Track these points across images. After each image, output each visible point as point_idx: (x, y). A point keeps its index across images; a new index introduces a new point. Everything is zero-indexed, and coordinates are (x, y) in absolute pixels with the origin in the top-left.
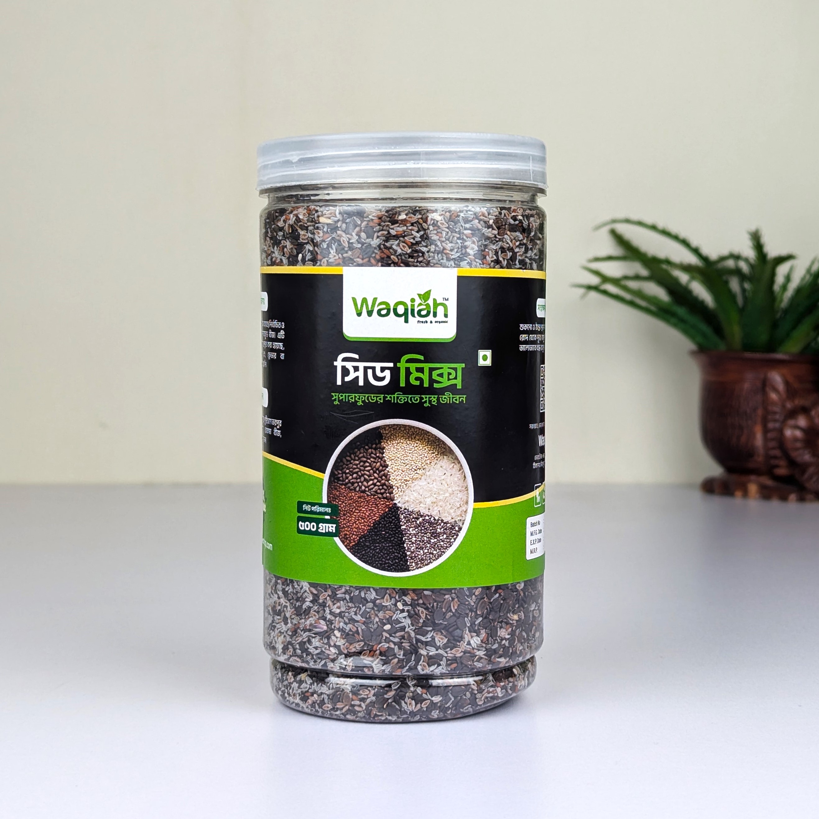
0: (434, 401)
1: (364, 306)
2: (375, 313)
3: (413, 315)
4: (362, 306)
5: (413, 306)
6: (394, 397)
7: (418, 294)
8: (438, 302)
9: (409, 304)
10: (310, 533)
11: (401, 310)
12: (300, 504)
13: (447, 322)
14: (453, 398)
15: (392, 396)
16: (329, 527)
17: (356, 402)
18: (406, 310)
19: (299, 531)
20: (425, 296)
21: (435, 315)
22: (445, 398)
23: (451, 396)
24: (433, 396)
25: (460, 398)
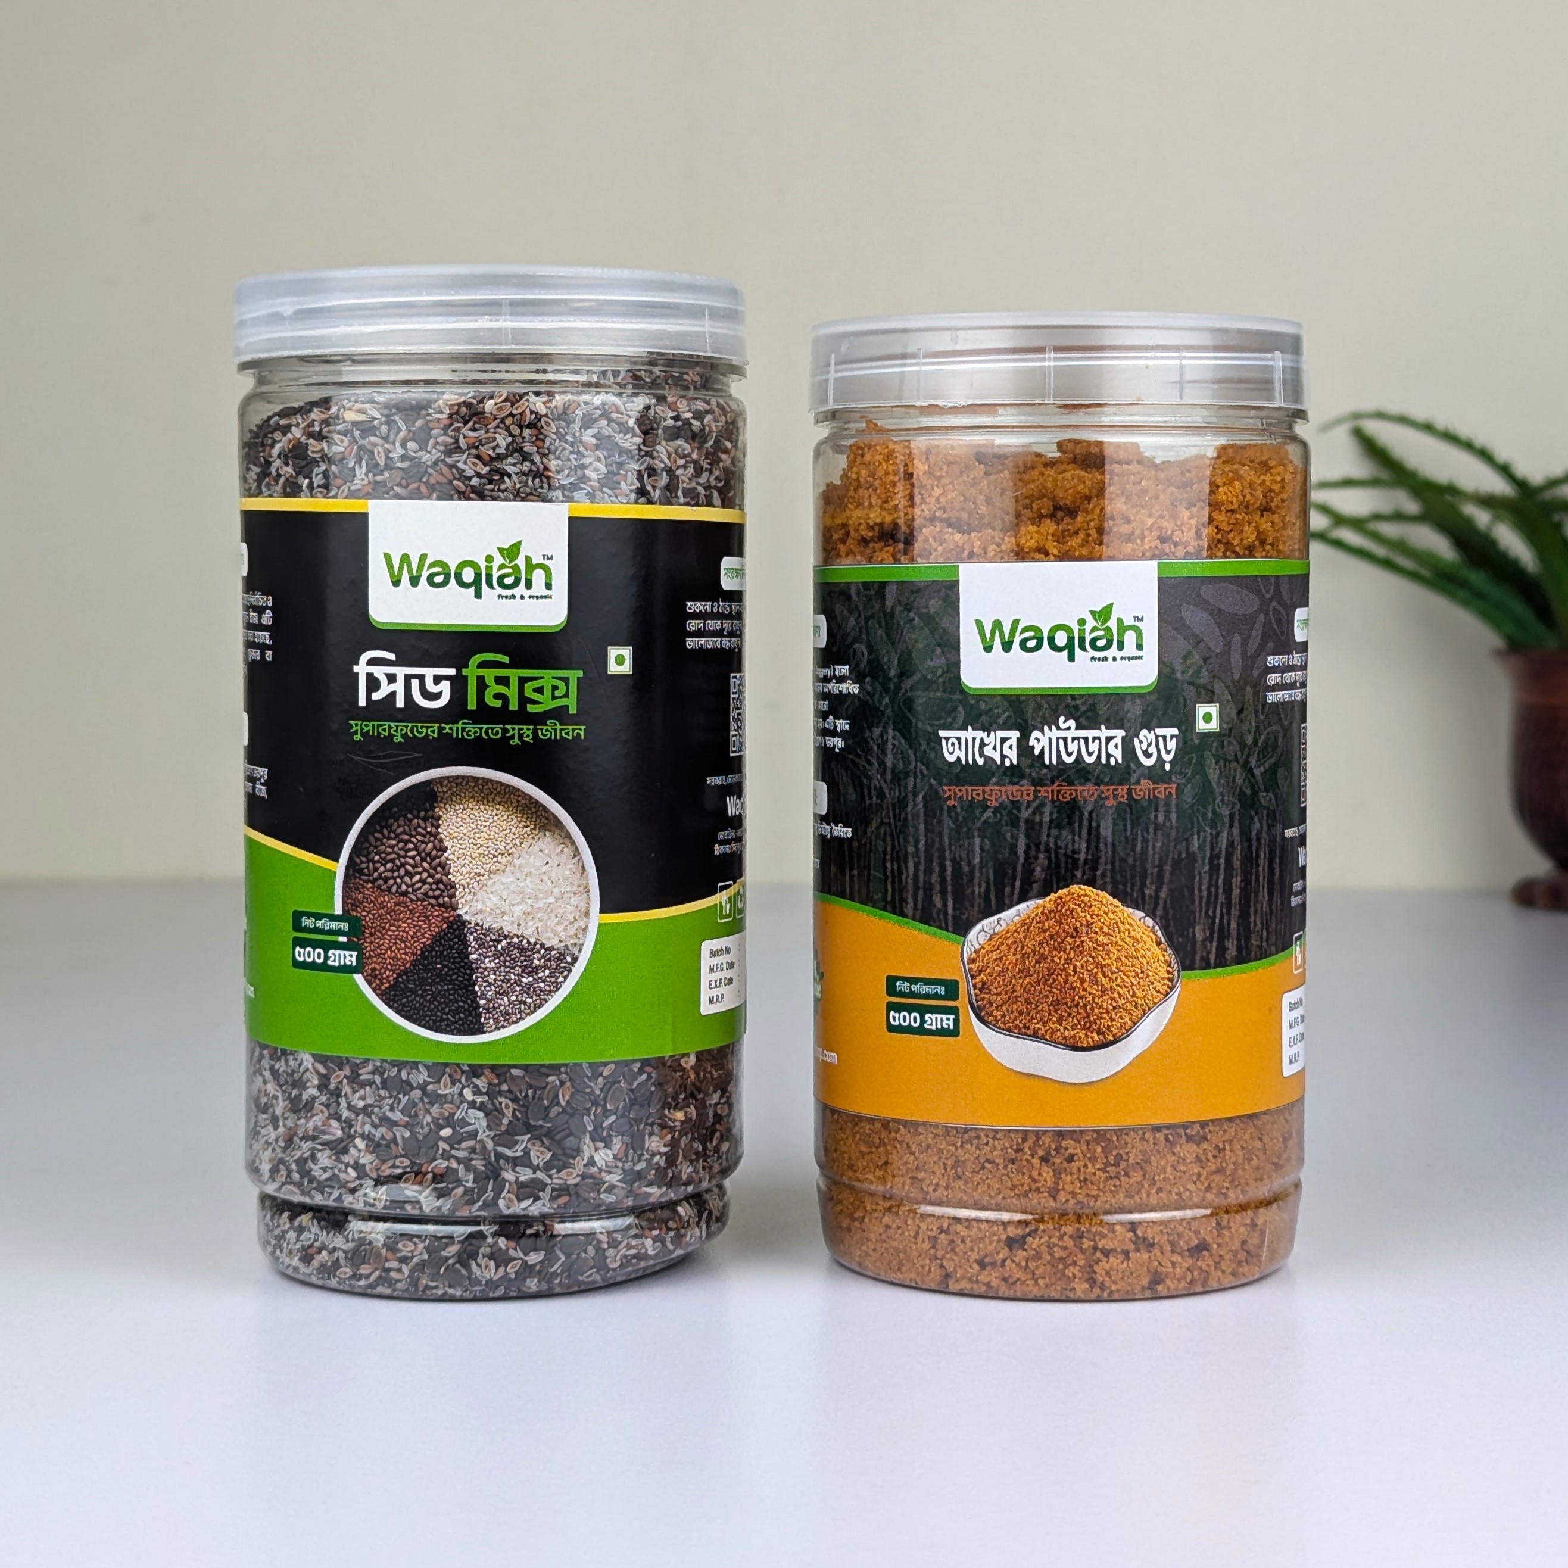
0: (528, 736)
1: (405, 568)
2: (423, 580)
3: (490, 585)
4: (401, 569)
5: (489, 568)
6: (457, 728)
7: (499, 549)
8: (534, 562)
9: (483, 565)
10: (313, 966)
11: (468, 575)
12: (297, 916)
13: (550, 597)
14: (561, 730)
15: (454, 727)
16: (345, 957)
17: (391, 736)
18: (478, 576)
19: (296, 964)
20: (512, 552)
21: (529, 585)
22: (547, 730)
23: (558, 727)
24: (525, 727)
25: (574, 730)
